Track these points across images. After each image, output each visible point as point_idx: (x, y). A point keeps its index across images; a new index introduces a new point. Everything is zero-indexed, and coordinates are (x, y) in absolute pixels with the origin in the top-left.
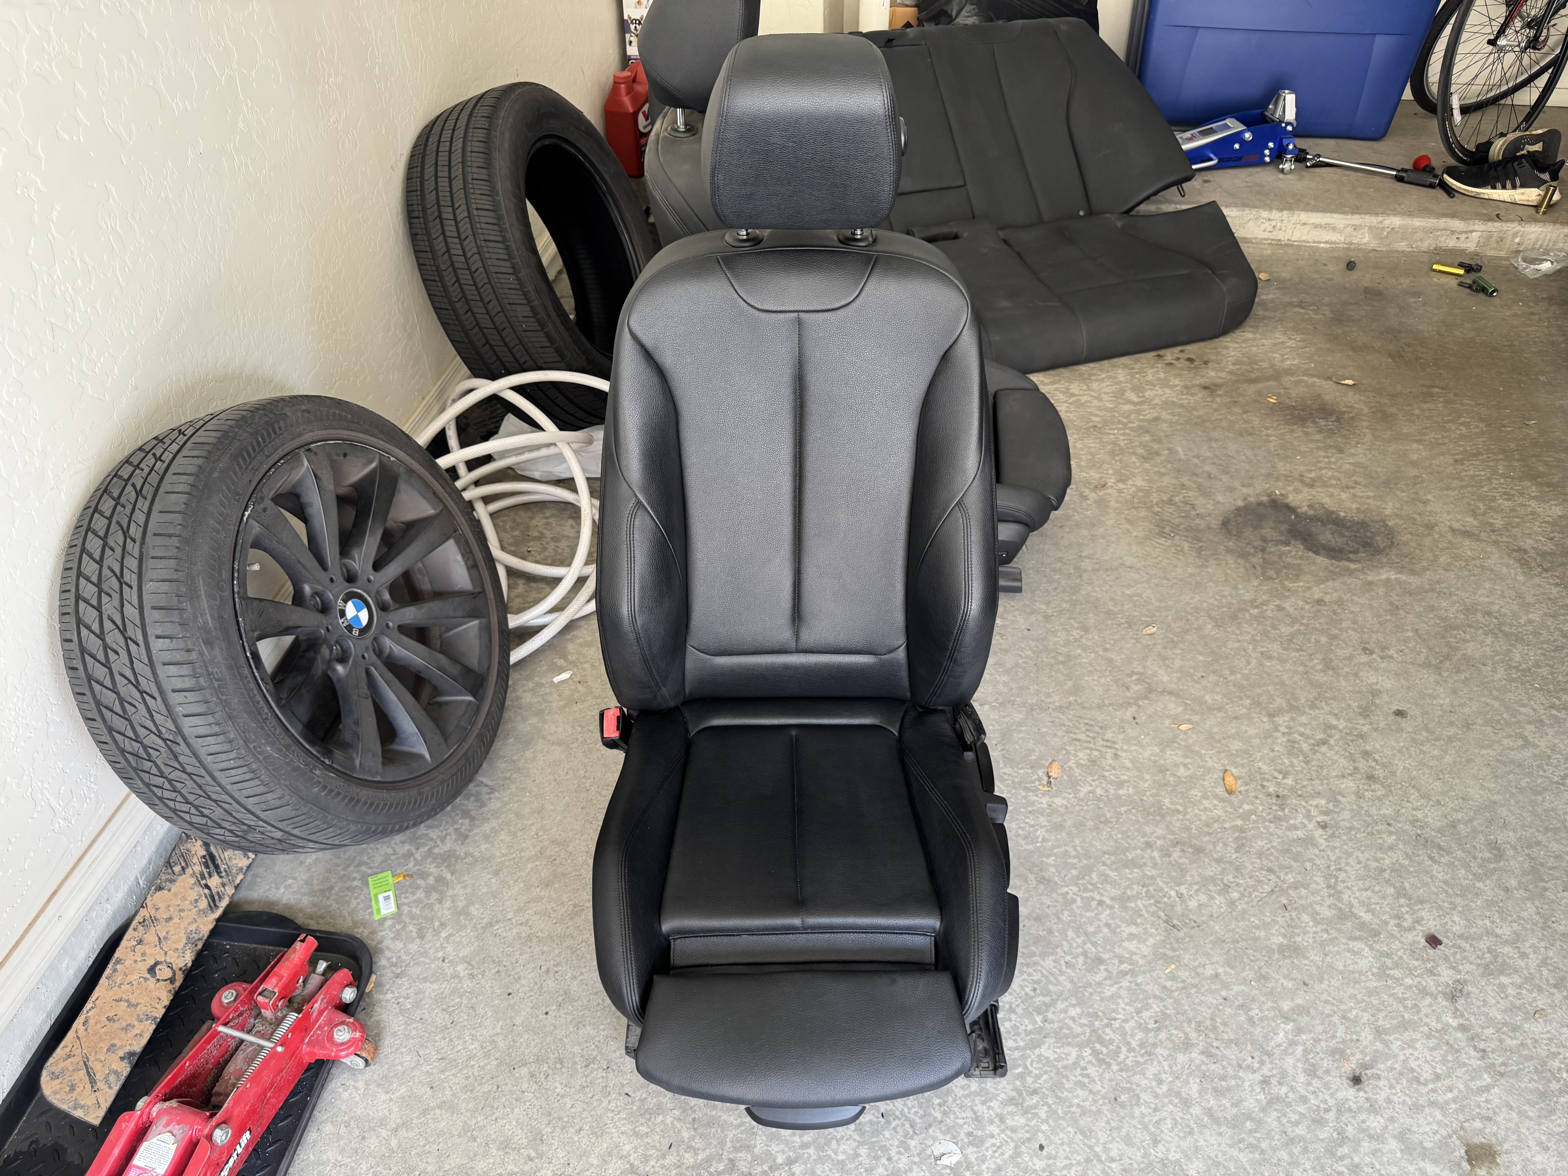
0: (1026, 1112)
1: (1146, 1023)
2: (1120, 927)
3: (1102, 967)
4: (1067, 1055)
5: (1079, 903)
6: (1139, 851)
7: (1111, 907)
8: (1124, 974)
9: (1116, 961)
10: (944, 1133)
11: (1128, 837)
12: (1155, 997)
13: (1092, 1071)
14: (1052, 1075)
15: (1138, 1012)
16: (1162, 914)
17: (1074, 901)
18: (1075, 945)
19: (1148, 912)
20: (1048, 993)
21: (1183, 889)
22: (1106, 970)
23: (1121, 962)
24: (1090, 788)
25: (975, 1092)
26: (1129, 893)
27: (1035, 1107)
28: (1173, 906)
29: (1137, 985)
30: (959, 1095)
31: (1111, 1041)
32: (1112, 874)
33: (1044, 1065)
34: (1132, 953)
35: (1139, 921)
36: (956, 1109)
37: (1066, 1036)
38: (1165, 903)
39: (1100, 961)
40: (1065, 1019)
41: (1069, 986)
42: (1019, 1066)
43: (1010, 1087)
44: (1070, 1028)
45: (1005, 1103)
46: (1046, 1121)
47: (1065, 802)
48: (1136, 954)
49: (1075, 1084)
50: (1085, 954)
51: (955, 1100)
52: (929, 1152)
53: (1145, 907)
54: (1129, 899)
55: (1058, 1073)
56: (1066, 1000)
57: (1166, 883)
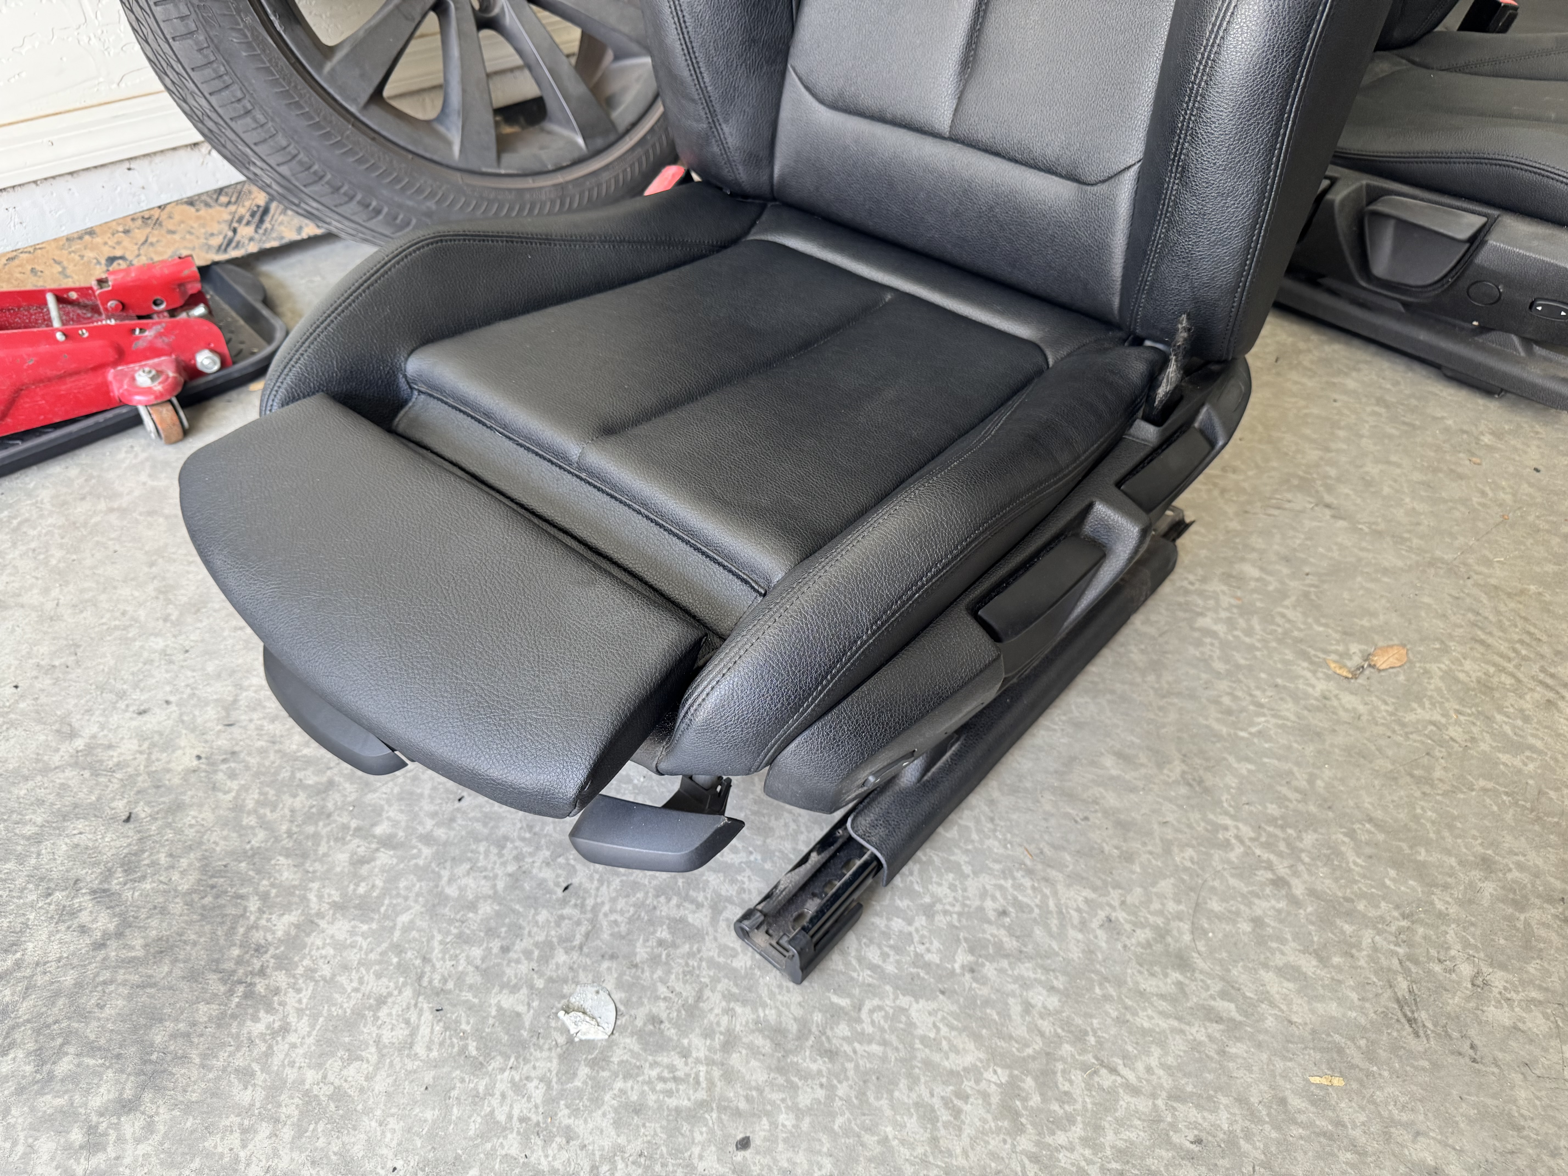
0: (780, 1070)
1: (1173, 1126)
2: (1282, 941)
3: (1176, 975)
4: (954, 1049)
5: (1233, 856)
6: (1453, 861)
7: (1294, 901)
8: (1211, 1016)
9: (1216, 987)
10: (620, 985)
11: (1450, 827)
12: (1241, 1100)
13: (973, 1111)
14: (892, 1056)
15: (1177, 1096)
16: (1403, 985)
17: (1226, 845)
18: (1156, 906)
19: (1372, 959)
20: (1022, 934)
21: (1498, 979)
22: (1179, 985)
23: (1224, 995)
24: (1437, 717)
25: (735, 970)
26: (1361, 906)
27: (806, 1076)
28: (1441, 988)
29: (1222, 1052)
30: (705, 954)
31: (1066, 1098)
32: (1351, 856)
33: (893, 1030)
34: (1265, 997)
35: (1336, 960)
36: (677, 969)
37: (985, 1021)
38: (1429, 972)
39: (1182, 962)
40: (1013, 994)
41: (1075, 954)
42: (850, 995)
43: (799, 1012)
44: (1005, 1014)
45: (760, 1027)
46: (799, 1113)
47: (1362, 709)
48: (1272, 1004)
49: (917, 1105)
50: (1162, 934)
51: (691, 955)
52: (566, 989)
53: (1375, 948)
54: (1350, 915)
55: (907, 1062)
56: (1046, 970)
57: (1466, 945)
